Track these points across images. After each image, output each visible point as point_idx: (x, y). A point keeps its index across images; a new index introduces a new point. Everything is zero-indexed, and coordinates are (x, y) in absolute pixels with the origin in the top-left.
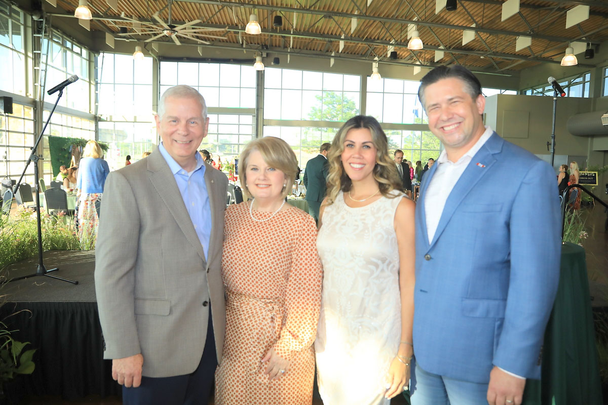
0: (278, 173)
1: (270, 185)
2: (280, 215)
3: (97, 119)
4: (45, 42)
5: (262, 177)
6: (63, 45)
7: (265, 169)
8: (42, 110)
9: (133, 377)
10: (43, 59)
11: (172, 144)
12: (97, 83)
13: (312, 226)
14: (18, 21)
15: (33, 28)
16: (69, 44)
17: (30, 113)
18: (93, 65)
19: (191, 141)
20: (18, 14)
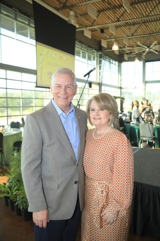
0: (105, 111)
1: (101, 118)
2: (108, 135)
3: (121, 88)
4: (103, 61)
5: (96, 114)
6: (110, 61)
7: (98, 110)
8: (102, 86)
9: (43, 222)
10: (102, 67)
11: (58, 99)
12: (121, 74)
13: (125, 141)
14: (95, 55)
15: (99, 57)
16: (111, 61)
17: (98, 87)
18: (120, 67)
19: (67, 97)
20: (94, 52)
